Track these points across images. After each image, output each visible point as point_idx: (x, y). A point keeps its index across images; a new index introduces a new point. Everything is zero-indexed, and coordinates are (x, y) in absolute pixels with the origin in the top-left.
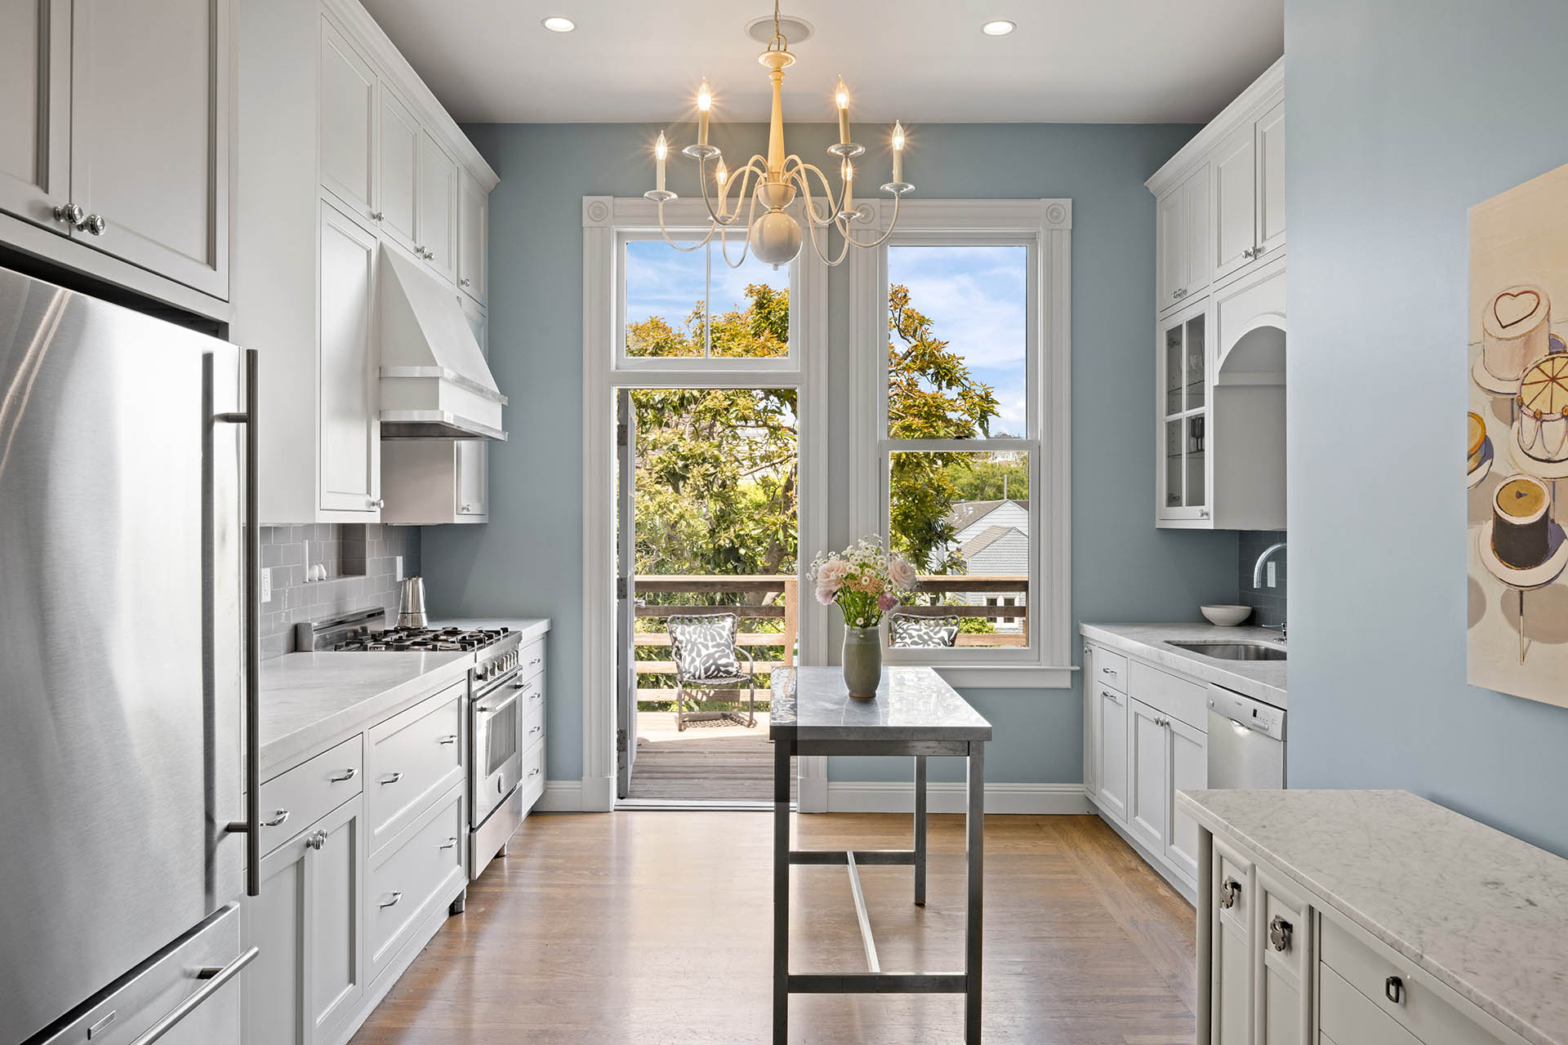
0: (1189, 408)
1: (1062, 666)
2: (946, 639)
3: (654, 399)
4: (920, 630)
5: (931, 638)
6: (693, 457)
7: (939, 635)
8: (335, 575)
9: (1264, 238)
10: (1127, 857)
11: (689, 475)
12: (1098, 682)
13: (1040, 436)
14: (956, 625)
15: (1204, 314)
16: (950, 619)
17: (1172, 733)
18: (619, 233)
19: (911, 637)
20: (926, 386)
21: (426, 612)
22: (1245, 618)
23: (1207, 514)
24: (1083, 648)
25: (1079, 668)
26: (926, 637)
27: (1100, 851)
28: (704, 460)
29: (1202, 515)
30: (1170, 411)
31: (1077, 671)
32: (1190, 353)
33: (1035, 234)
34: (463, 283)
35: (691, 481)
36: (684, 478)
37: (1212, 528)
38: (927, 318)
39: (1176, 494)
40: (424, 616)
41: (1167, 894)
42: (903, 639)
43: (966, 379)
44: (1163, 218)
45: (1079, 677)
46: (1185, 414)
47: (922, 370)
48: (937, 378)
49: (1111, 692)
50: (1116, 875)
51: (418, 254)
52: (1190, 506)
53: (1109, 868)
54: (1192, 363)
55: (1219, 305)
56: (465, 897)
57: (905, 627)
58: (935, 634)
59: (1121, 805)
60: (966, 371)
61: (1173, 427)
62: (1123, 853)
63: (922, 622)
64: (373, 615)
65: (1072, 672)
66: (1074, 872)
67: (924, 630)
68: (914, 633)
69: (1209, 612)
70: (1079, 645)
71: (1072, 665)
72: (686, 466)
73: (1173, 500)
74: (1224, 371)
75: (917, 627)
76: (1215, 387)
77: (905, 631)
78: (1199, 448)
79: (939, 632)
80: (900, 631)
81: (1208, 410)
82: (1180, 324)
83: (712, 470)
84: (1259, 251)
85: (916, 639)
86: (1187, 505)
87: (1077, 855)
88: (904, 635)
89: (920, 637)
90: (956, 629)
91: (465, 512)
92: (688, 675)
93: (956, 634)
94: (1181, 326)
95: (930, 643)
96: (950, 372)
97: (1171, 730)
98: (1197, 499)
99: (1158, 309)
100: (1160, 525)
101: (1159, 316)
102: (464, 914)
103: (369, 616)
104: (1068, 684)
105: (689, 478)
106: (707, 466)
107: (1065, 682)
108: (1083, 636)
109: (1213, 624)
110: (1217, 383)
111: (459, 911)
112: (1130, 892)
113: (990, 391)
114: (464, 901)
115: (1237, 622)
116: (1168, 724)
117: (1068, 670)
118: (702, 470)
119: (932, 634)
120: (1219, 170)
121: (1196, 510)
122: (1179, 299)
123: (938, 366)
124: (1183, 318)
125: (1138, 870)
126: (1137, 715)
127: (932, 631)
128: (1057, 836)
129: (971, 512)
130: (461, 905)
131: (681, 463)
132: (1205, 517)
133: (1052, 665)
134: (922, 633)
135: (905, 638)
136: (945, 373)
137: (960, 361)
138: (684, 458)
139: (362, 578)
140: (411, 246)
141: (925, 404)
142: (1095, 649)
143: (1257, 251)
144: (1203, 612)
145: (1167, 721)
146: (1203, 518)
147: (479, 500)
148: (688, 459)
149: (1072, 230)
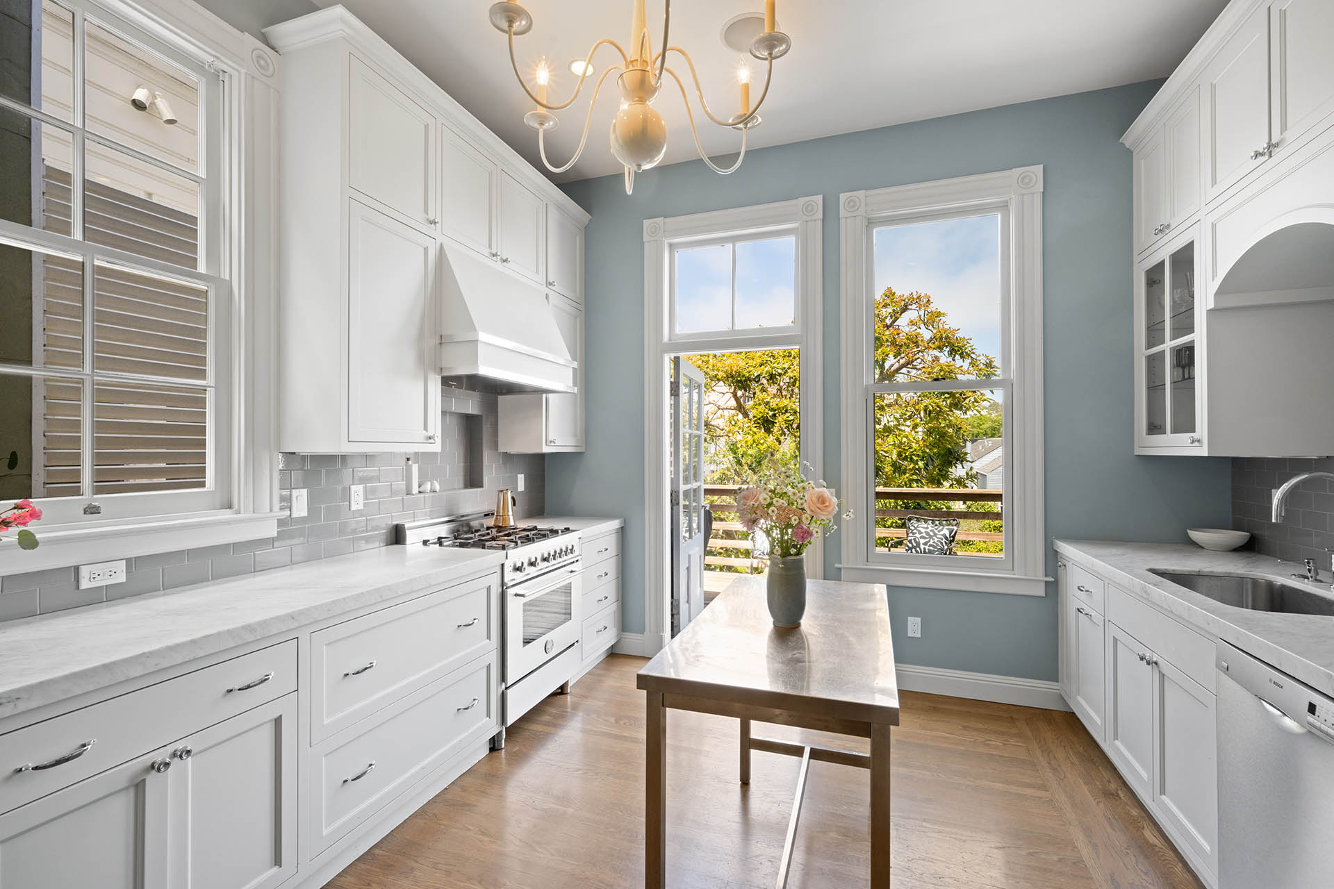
0: (1174, 338)
1: (1035, 576)
2: (948, 536)
3: (754, 375)
4: (927, 528)
5: (935, 534)
6: (779, 409)
7: (942, 533)
8: (462, 485)
9: (1284, 128)
10: (1107, 775)
11: (776, 421)
12: (1073, 599)
13: (1013, 375)
14: (956, 525)
15: (1193, 242)
16: (951, 521)
17: (1162, 676)
18: (671, 246)
19: (920, 532)
20: (944, 358)
21: (513, 515)
22: (1243, 543)
23: (1199, 441)
24: (1058, 563)
25: (1053, 580)
26: (931, 533)
27: (1075, 760)
28: (786, 411)
29: (1193, 442)
30: (1149, 346)
31: (1052, 582)
32: (1174, 286)
33: (1007, 202)
34: (550, 284)
35: (777, 425)
36: (773, 423)
37: (1207, 455)
38: (942, 312)
39: (1158, 423)
40: (511, 518)
41: (1156, 842)
42: (913, 534)
43: (973, 353)
44: (1141, 168)
45: (1054, 588)
46: (1169, 344)
47: (940, 348)
48: (953, 352)
49: (1087, 610)
50: (1092, 799)
51: (495, 258)
52: (1174, 433)
53: (1085, 788)
54: (1176, 297)
55: (1214, 226)
56: (504, 737)
57: (916, 525)
58: (939, 531)
59: (1099, 721)
60: (973, 347)
61: (1154, 362)
62: (1100, 768)
63: (930, 522)
64: (488, 515)
65: (1046, 582)
66: (1043, 787)
67: (930, 528)
68: (923, 530)
69: (1195, 535)
70: (1053, 561)
71: (1046, 576)
72: (774, 415)
73: (1155, 428)
74: (1219, 293)
75: (925, 526)
76: (1210, 312)
77: (916, 529)
78: (1186, 376)
79: (942, 530)
80: (912, 528)
81: (1199, 338)
82: (1162, 259)
83: (791, 418)
84: (1277, 145)
85: (924, 535)
86: (1171, 433)
87: (1049, 764)
88: (915, 531)
89: (927, 533)
90: (955, 528)
91: (552, 444)
92: (760, 552)
93: (956, 532)
94: (1163, 262)
95: (934, 538)
96: (961, 349)
97: (1160, 672)
98: (1185, 423)
99: (1135, 253)
100: (1138, 452)
101: (1136, 259)
102: (503, 750)
103: (485, 515)
104: (1042, 593)
105: (776, 423)
106: (788, 414)
107: (1040, 591)
108: (1057, 552)
109: (1203, 548)
110: (1211, 306)
111: (499, 748)
112: (1110, 830)
113: (993, 360)
114: (503, 741)
115: (1232, 548)
116: (1156, 663)
117: (1042, 581)
118: (785, 417)
119: (936, 531)
120: (1213, 87)
121: (1185, 437)
122: (1160, 235)
123: (951, 344)
124: (1165, 250)
125: (1118, 795)
126: (1115, 640)
127: (936, 529)
128: (1029, 733)
129: (990, 445)
130: (501, 744)
131: (771, 413)
132: (1196, 444)
133: (1026, 576)
134: (928, 530)
135: (916, 533)
136: (956, 349)
137: (969, 341)
138: (773, 410)
139: (479, 489)
140: (486, 252)
141: (941, 370)
142: (1069, 565)
143: (1271, 147)
144: (1191, 536)
145: (1155, 659)
146: (1194, 445)
147: (575, 435)
148: (775, 410)
149: (1043, 193)
